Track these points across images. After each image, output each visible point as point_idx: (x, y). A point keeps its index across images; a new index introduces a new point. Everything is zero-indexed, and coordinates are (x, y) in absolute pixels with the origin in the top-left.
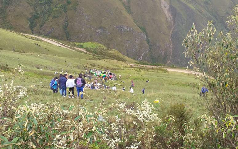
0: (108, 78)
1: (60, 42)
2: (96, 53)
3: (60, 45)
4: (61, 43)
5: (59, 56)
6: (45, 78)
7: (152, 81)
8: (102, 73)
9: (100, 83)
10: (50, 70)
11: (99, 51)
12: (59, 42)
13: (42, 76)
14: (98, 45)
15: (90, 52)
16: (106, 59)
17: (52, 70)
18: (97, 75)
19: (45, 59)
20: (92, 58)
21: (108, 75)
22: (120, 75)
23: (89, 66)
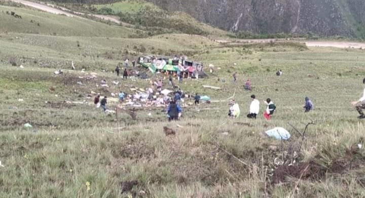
0: (184, 73)
1: (63, 6)
2: (140, 23)
3: (61, 13)
4: (64, 9)
5: (64, 35)
6: (33, 86)
7: (289, 71)
8: (167, 63)
9: (168, 89)
10: (44, 67)
11: (147, 19)
12: (61, 6)
13: (23, 83)
14: (144, 6)
15: (128, 22)
16: (165, 33)
17: (49, 67)
18: (157, 70)
19: (33, 44)
20: (135, 34)
21: (183, 67)
22: (211, 65)
23: (133, 52)
